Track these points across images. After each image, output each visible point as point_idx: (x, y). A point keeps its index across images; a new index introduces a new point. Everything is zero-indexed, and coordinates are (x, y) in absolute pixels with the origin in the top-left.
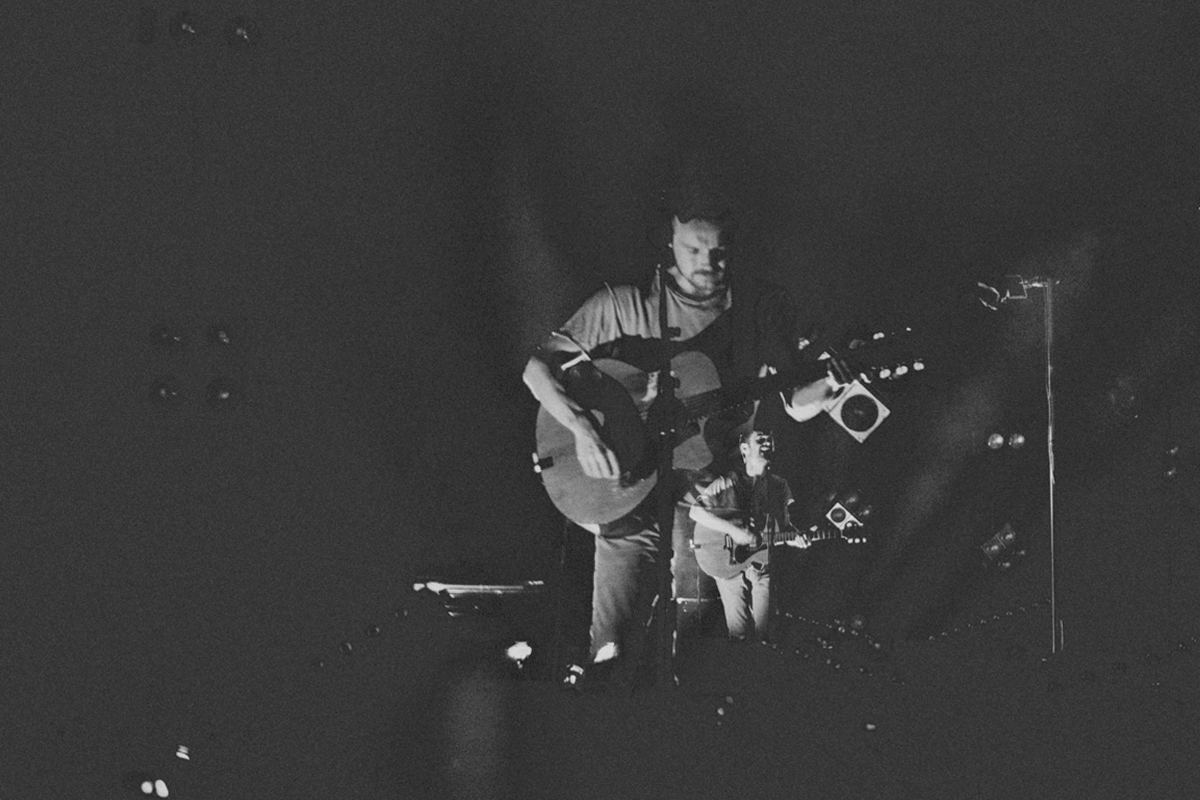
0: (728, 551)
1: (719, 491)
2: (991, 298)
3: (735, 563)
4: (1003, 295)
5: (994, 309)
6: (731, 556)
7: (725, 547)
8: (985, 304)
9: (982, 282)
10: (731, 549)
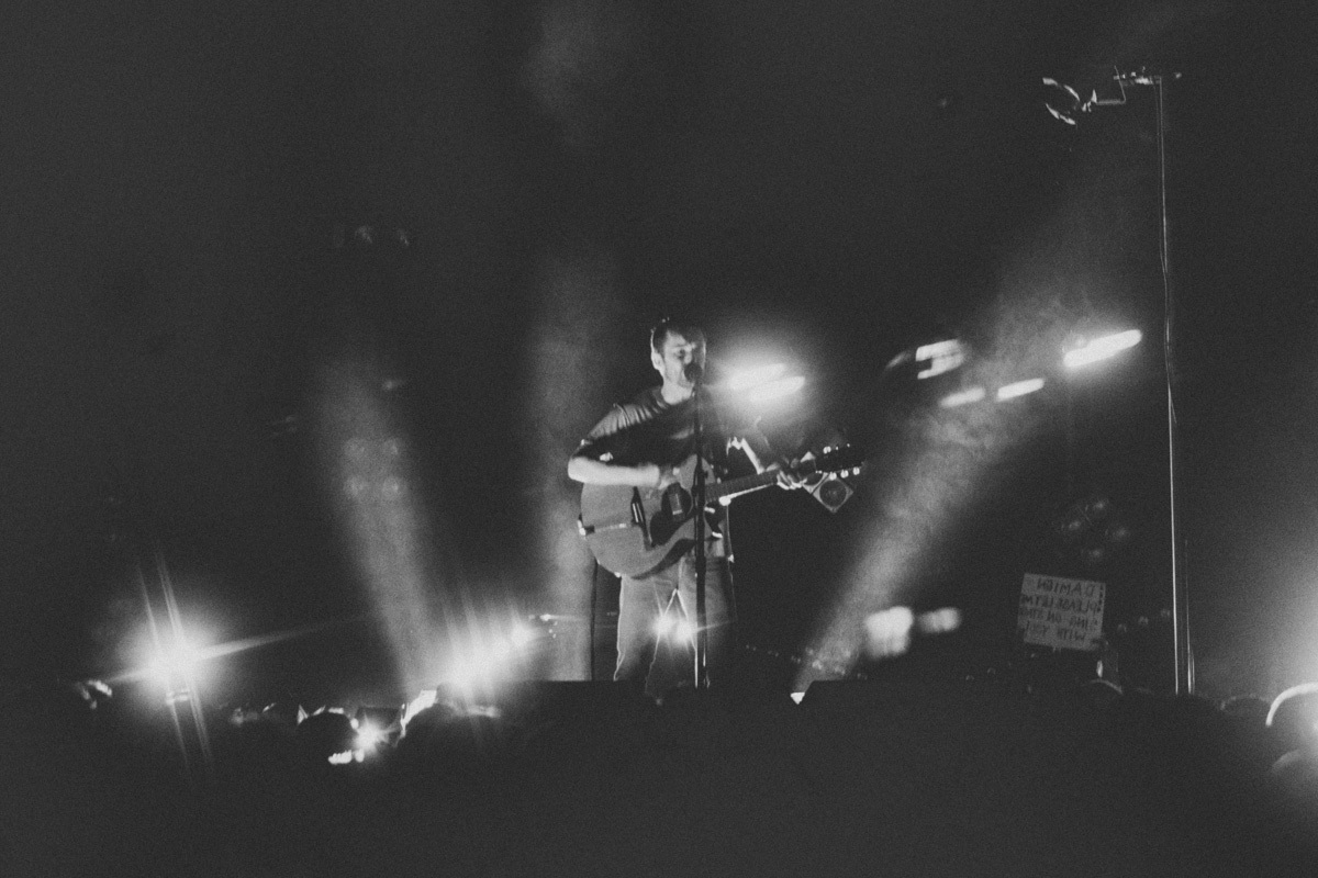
0: (639, 530)
1: (615, 429)
2: (1065, 104)
3: (653, 546)
4: (1085, 97)
5: (1071, 122)
6: (646, 535)
7: (634, 520)
8: (1055, 114)
9: (1048, 77)
10: (642, 525)
